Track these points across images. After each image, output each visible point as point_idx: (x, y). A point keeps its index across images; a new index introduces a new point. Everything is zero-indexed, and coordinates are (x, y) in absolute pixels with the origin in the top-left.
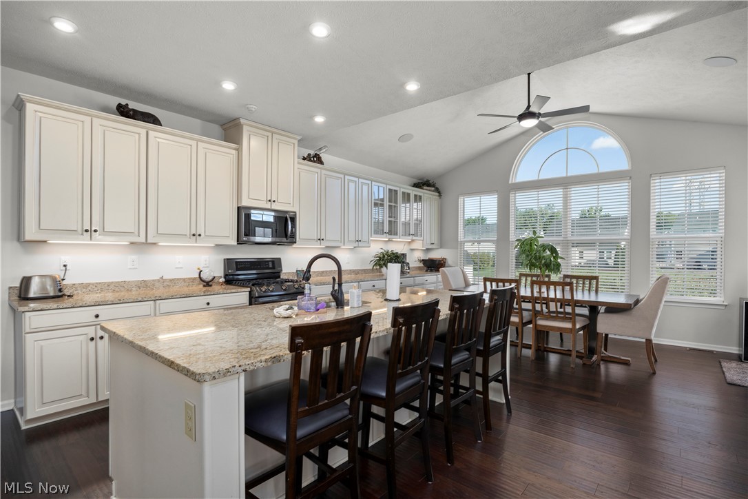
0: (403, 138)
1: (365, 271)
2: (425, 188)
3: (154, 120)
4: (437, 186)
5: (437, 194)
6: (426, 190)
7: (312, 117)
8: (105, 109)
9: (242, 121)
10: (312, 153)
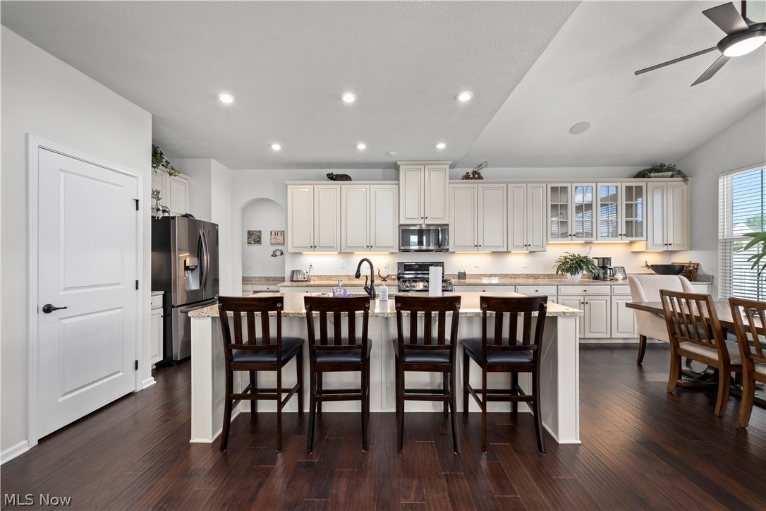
0: (575, 129)
1: (549, 276)
2: (652, 175)
3: (346, 178)
4: (678, 168)
5: (681, 179)
6: (655, 177)
7: (434, 146)
8: (319, 178)
9: (399, 163)
10: (470, 170)
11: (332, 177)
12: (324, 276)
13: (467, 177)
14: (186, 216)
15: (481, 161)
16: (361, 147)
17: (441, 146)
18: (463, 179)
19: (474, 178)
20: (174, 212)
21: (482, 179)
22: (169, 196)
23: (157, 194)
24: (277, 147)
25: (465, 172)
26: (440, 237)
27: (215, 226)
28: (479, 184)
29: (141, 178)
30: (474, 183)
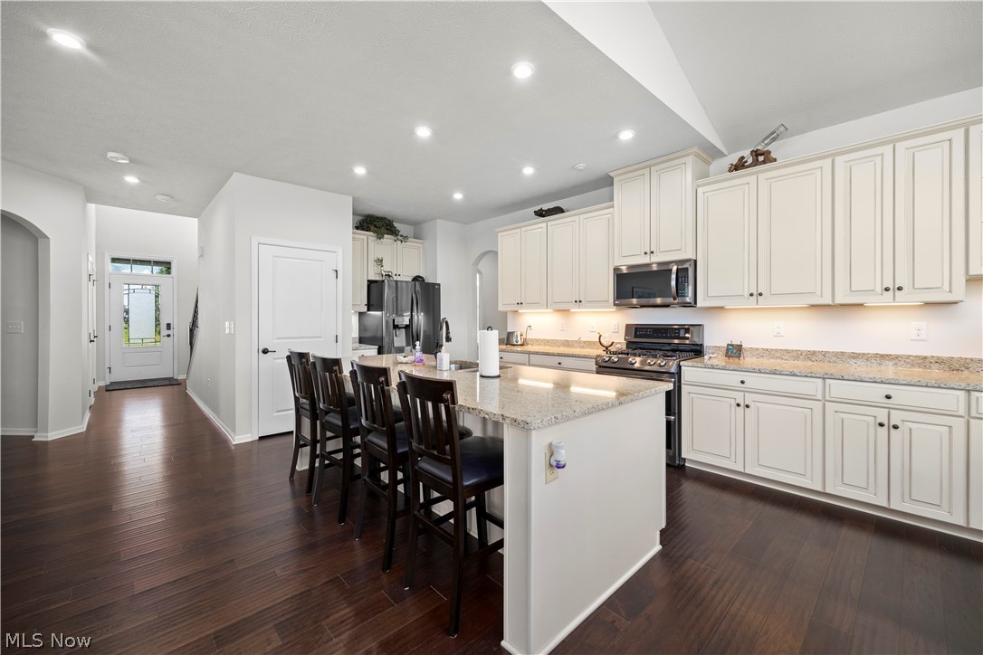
3: (558, 210)
9: (611, 175)
10: (744, 153)
11: (540, 214)
12: (542, 340)
13: (740, 166)
14: (417, 279)
15: (773, 125)
17: (626, 135)
18: (730, 171)
19: (756, 163)
20: (406, 275)
21: (775, 160)
22: (402, 262)
23: (380, 262)
24: (458, 196)
25: (734, 159)
26: (673, 283)
27: (434, 285)
28: (763, 173)
29: (340, 251)
30: (749, 175)
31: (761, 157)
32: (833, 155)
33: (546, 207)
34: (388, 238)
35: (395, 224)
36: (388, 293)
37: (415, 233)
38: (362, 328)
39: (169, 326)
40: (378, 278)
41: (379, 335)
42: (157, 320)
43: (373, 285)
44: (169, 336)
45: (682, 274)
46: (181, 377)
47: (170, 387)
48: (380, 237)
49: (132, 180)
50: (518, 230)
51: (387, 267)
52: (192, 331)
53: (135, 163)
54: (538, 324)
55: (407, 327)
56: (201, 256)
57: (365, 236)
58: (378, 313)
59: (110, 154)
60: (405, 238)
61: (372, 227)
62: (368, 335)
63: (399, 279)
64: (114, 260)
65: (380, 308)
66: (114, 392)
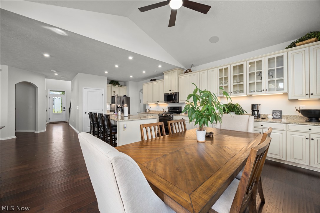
3: (155, 80)
8: (149, 82)
11: (152, 80)
12: (153, 111)
13: (186, 72)
14: (124, 96)
16: (144, 72)
17: (160, 66)
18: (184, 73)
19: (188, 72)
20: (122, 95)
21: (191, 71)
22: (120, 92)
23: (114, 92)
24: (131, 77)
25: (185, 71)
26: (174, 97)
27: (128, 97)
28: (189, 74)
29: (104, 90)
30: (187, 74)
31: (190, 71)
32: (199, 72)
33: (153, 79)
34: (117, 86)
35: (119, 82)
36: (116, 100)
37: (125, 84)
38: (111, 108)
39: (64, 108)
40: (114, 96)
41: (114, 110)
42: (61, 107)
43: (113, 98)
44: (64, 110)
45: (176, 95)
46: (67, 121)
47: (65, 123)
48: (115, 86)
49: (56, 74)
50: (152, 83)
51: (116, 93)
52: (70, 109)
53: (57, 71)
54: (152, 107)
55: (121, 108)
56: (72, 90)
57: (111, 86)
58: (114, 104)
59: (52, 70)
60: (121, 86)
61: (113, 83)
62: (112, 110)
63: (120, 96)
64: (50, 91)
65: (114, 103)
66: (50, 124)
